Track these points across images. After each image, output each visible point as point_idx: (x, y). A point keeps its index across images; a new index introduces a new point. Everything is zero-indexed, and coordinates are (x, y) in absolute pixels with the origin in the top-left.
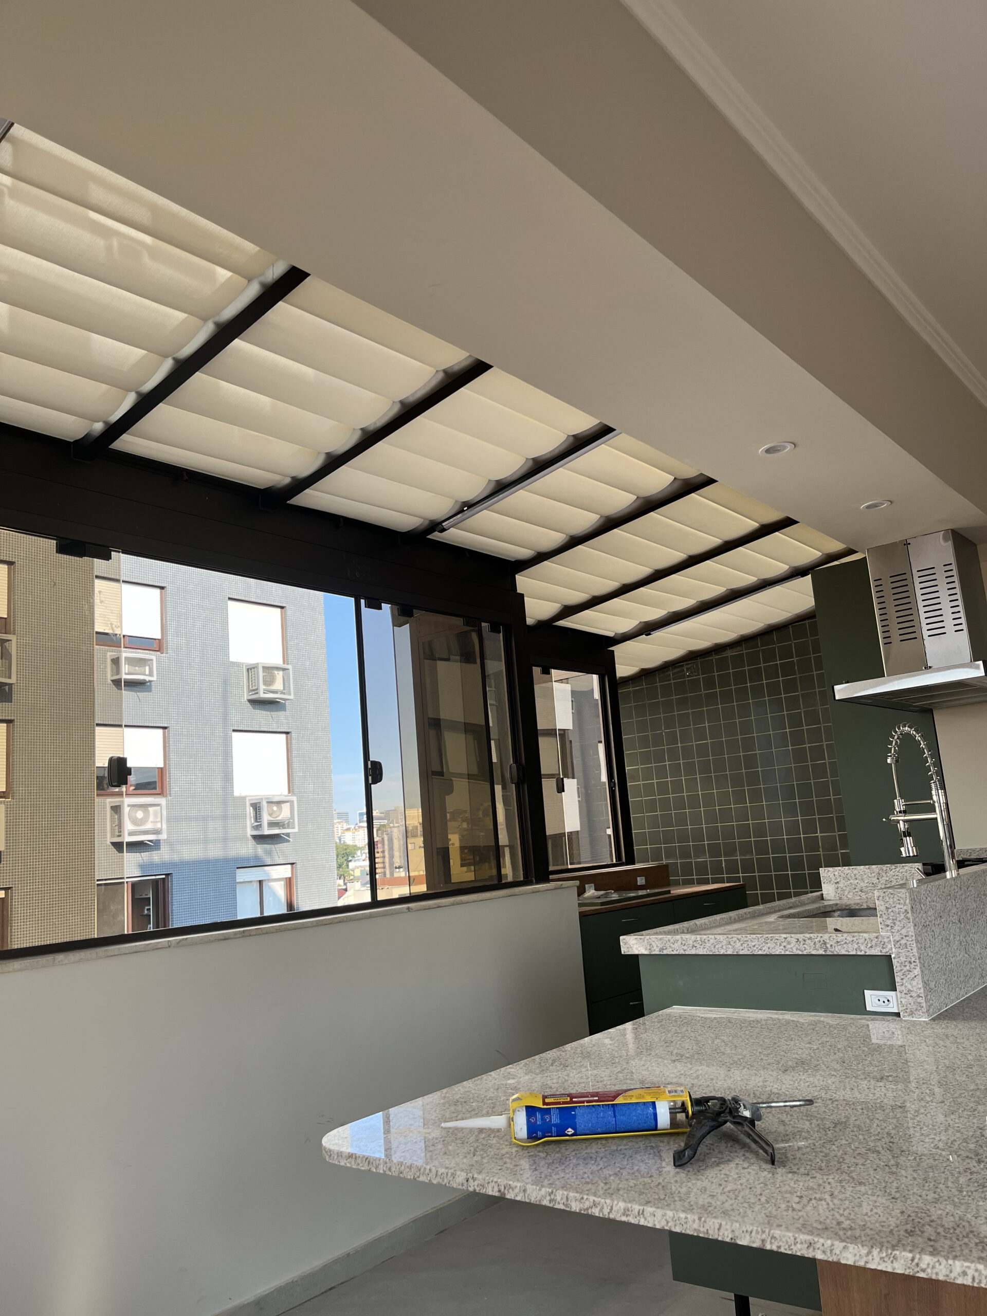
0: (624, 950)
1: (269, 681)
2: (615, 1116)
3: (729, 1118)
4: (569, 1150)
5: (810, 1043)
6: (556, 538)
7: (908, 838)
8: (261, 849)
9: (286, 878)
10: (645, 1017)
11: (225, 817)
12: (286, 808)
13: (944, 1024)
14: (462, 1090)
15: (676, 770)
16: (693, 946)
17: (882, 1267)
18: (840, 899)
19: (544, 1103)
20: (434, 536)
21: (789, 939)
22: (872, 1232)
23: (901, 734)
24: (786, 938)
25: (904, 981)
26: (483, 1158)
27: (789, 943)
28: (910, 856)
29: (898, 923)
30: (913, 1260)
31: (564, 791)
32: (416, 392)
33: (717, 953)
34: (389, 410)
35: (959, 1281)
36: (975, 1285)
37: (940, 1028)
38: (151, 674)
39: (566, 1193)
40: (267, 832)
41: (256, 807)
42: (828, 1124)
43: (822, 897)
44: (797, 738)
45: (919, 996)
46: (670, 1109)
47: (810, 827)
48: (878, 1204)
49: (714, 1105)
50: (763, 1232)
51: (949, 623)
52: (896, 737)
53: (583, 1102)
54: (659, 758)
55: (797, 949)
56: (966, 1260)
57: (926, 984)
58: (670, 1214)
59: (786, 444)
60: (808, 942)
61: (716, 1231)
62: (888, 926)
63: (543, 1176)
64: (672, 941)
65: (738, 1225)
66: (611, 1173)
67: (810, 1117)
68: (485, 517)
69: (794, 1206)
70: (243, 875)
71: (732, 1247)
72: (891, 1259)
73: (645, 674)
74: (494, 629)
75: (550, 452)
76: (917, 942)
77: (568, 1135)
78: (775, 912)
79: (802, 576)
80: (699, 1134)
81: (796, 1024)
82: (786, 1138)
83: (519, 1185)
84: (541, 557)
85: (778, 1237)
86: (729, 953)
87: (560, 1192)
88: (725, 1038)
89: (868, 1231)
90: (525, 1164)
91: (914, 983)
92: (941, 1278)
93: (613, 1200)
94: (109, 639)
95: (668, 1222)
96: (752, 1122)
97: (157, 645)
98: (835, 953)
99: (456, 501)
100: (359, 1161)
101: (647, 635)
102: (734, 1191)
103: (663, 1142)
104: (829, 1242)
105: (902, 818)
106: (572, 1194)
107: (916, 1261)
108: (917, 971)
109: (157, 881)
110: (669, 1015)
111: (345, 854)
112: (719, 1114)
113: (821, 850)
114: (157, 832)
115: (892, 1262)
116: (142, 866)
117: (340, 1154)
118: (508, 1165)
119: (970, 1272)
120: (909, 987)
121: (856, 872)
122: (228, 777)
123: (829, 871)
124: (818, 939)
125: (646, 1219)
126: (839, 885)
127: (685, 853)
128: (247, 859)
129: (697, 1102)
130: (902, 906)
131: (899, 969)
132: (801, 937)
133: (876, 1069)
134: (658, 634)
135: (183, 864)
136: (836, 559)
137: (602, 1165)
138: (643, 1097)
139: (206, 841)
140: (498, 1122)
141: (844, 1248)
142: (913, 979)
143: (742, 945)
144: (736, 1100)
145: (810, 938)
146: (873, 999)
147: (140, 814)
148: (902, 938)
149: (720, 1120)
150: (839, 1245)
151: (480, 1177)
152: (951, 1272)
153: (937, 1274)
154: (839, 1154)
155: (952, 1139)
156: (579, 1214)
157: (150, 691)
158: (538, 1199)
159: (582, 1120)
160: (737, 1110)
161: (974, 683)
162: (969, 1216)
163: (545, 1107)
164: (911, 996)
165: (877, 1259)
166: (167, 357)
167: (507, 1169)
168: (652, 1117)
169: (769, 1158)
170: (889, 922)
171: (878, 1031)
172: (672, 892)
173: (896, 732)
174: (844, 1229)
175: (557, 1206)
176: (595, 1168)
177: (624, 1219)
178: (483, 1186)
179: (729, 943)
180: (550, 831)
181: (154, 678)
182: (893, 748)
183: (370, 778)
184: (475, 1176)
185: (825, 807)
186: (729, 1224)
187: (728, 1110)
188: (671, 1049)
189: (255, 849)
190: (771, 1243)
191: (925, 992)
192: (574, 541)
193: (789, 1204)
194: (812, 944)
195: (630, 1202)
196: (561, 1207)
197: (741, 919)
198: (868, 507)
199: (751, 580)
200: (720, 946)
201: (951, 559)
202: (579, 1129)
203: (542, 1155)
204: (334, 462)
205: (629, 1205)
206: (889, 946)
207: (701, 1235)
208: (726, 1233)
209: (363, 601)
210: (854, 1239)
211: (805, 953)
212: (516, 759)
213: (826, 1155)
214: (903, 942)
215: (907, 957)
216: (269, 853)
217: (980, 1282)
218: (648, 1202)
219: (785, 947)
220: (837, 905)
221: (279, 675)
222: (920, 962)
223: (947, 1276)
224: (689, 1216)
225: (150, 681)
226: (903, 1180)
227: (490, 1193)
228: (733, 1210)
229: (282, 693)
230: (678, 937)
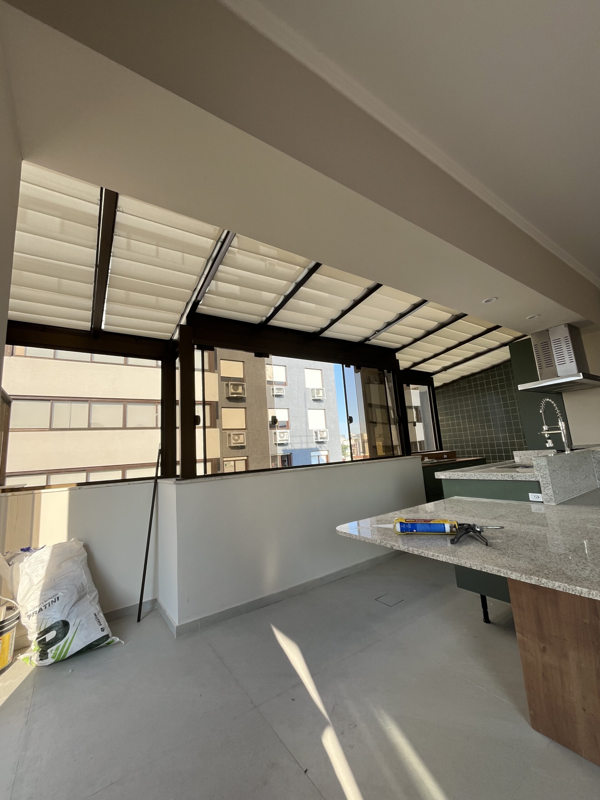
0: (436, 477)
1: (318, 394)
2: (430, 527)
3: (471, 530)
4: (414, 537)
5: (506, 510)
6: (409, 340)
7: (549, 440)
8: (318, 446)
9: (326, 455)
10: (445, 499)
11: (307, 436)
12: (325, 433)
13: (562, 506)
14: (380, 517)
15: (458, 418)
16: (462, 476)
17: (526, 581)
18: (522, 462)
19: (406, 521)
20: (367, 342)
21: (498, 474)
22: (523, 569)
23: (546, 402)
24: (497, 474)
25: (545, 490)
26: (386, 537)
27: (498, 476)
28: (550, 447)
29: (542, 469)
30: (538, 580)
31: (416, 426)
32: (358, 296)
33: (471, 479)
34: (350, 303)
35: (557, 589)
36: (564, 591)
37: (560, 507)
38: (283, 393)
39: (413, 548)
40: (320, 440)
41: (316, 433)
42: (509, 535)
43: (514, 462)
44: (506, 405)
45: (551, 496)
46: (450, 526)
47: (511, 438)
48: (526, 561)
49: (466, 526)
50: (481, 565)
51: (567, 359)
52: (543, 403)
53: (419, 522)
54: (452, 414)
55: (501, 478)
56: (560, 582)
57: (554, 492)
58: (448, 557)
59: (494, 298)
60: (506, 475)
61: (465, 564)
62: (538, 470)
63: (405, 543)
64: (454, 474)
65: (472, 562)
66: (428, 544)
67: (502, 532)
68: (384, 335)
69: (494, 559)
70: (313, 454)
71: (471, 570)
72: (530, 579)
73: (445, 385)
74: (389, 372)
75: (405, 311)
76: (550, 476)
77: (414, 532)
78: (495, 466)
79: (506, 346)
80: (460, 535)
81: (501, 504)
82: (493, 539)
83: (397, 545)
84: (404, 347)
85: (487, 567)
86: (475, 479)
87: (411, 548)
88: (473, 507)
89: (521, 569)
90: (400, 539)
91: (549, 491)
92: (550, 587)
93: (428, 552)
94: (270, 383)
95: (447, 560)
96: (480, 532)
97: (285, 384)
98: (517, 480)
99: (374, 330)
100: (347, 534)
101: (445, 371)
102: (471, 552)
103: (447, 537)
104: (506, 571)
105: (547, 433)
106: (414, 549)
107: (540, 580)
108: (550, 487)
109: (288, 455)
110: (453, 499)
111: (344, 448)
112: (467, 529)
113: (516, 446)
114: (287, 440)
115: (530, 580)
116: (283, 450)
117: (342, 532)
118: (394, 539)
119: (562, 587)
120: (547, 492)
121: (528, 453)
122: (307, 424)
123: (517, 452)
124: (510, 475)
125: (440, 558)
126: (521, 457)
127: (462, 447)
128: (314, 449)
129: (459, 525)
130: (544, 463)
131: (543, 486)
132: (503, 474)
133: (531, 519)
134: (449, 371)
135: (295, 450)
136: (519, 339)
137: (425, 541)
138: (440, 522)
139: (302, 443)
140: (391, 526)
141: (512, 573)
142: (549, 490)
143: (480, 476)
144: (474, 525)
145: (507, 474)
146: (532, 496)
147: (282, 435)
148: (544, 475)
149: (468, 531)
150: (509, 572)
151: (385, 542)
152: (554, 586)
153: (548, 586)
154: (513, 545)
155: (559, 543)
156: (417, 555)
157: (283, 397)
158: (404, 549)
159: (418, 527)
160: (474, 528)
161: (577, 381)
162: (563, 569)
163: (406, 523)
164: (548, 496)
165: (524, 578)
166: (282, 295)
167: (394, 540)
168: (444, 528)
169: (485, 544)
170: (538, 469)
171: (534, 508)
172: (457, 460)
173: (543, 401)
174: (512, 567)
175: (410, 552)
176: (423, 542)
177: (432, 558)
178: (386, 544)
179: (475, 476)
180: (411, 440)
181: (284, 394)
182: (542, 407)
183: (349, 422)
184: (383, 541)
185: (518, 431)
186: (469, 562)
187: (471, 528)
188: (453, 509)
189: (316, 445)
190: (484, 569)
191: (554, 495)
192: (416, 340)
193: (492, 558)
194: (507, 476)
195: (434, 552)
196: (411, 552)
197: (481, 468)
198: (529, 318)
199: (485, 349)
200: (472, 476)
201: (567, 334)
202: (418, 530)
203: (405, 537)
204: (333, 322)
205: (434, 554)
206: (539, 478)
207: (459, 565)
208: (468, 565)
209: (344, 365)
210: (516, 571)
211: (505, 479)
212: (398, 415)
213: (508, 544)
214: (544, 476)
215: (546, 481)
216: (320, 447)
217: (566, 590)
218: (440, 553)
219: (497, 477)
220: (520, 464)
221: (321, 391)
222: (552, 484)
223: (553, 587)
224: (455, 558)
225: (283, 395)
226: (537, 554)
227: (388, 547)
228: (471, 558)
229: (322, 397)
230: (456, 473)
